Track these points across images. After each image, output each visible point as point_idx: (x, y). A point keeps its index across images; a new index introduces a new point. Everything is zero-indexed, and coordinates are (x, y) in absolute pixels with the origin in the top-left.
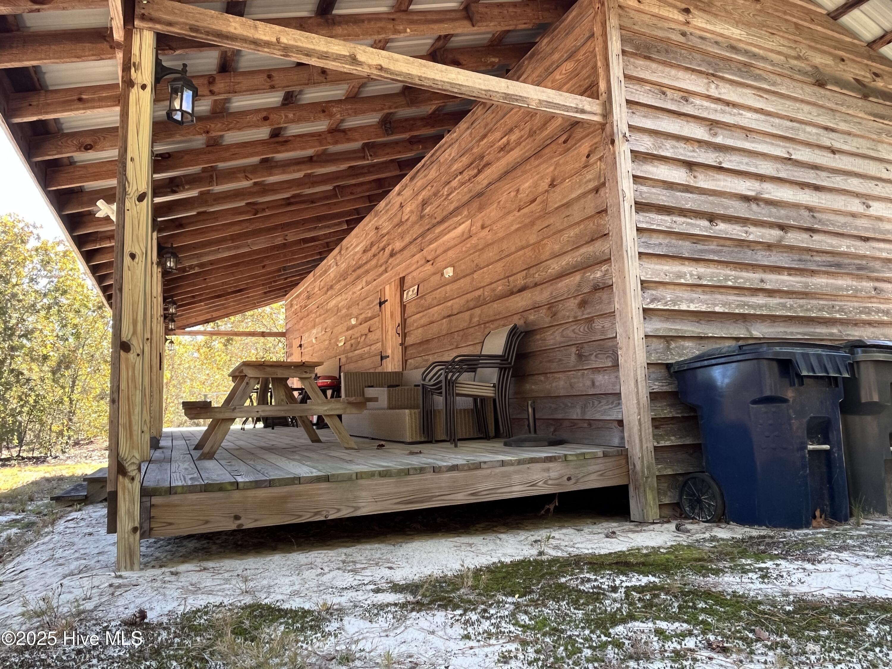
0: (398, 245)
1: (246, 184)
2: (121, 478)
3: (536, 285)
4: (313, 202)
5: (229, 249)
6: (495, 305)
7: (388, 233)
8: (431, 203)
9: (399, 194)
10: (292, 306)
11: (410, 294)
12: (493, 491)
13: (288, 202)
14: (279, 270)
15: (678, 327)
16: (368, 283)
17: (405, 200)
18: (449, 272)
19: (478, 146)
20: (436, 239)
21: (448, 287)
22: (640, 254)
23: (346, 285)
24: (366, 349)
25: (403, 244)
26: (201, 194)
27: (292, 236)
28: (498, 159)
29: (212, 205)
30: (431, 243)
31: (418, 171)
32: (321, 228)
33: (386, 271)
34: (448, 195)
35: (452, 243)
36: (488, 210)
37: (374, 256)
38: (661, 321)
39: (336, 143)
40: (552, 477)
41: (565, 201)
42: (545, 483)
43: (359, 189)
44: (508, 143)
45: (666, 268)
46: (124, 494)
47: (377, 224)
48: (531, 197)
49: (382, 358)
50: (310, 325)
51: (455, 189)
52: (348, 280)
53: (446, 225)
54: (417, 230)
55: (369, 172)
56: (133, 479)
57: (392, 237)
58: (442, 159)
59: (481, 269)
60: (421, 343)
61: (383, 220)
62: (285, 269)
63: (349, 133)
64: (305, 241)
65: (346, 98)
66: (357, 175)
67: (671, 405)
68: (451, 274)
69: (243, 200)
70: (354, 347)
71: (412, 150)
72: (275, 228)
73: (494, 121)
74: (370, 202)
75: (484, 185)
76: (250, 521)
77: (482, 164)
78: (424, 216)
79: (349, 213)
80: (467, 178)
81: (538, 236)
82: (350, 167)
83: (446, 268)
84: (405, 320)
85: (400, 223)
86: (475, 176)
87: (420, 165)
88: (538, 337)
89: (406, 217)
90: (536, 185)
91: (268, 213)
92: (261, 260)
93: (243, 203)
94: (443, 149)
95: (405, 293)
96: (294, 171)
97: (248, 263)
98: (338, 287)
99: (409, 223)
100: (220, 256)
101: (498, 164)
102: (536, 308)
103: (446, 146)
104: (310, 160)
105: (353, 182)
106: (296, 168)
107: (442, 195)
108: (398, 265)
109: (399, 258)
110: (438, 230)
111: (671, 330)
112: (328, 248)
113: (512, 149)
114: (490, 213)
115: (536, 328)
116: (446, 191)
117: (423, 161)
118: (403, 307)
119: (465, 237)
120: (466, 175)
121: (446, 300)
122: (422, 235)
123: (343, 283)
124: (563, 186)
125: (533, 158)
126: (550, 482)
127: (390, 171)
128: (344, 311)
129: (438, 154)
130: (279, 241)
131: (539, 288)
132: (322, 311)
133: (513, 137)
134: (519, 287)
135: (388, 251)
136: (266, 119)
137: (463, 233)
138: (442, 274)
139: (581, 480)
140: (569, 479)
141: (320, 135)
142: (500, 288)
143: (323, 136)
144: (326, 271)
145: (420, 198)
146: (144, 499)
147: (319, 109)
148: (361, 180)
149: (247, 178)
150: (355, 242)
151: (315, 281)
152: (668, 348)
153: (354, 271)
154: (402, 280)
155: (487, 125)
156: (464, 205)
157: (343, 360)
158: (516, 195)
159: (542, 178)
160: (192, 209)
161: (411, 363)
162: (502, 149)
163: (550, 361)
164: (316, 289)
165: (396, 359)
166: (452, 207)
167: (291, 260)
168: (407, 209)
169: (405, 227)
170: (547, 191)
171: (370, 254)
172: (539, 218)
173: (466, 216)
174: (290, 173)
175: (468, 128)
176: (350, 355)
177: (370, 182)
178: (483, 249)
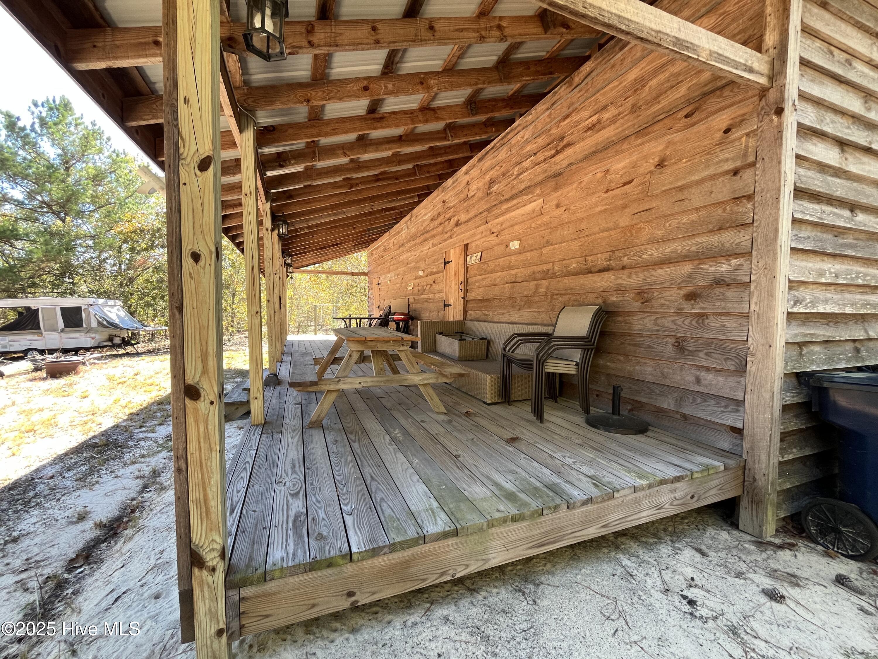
0: (463, 217)
1: (343, 160)
2: (196, 571)
3: (624, 268)
4: (397, 179)
5: (329, 215)
6: (566, 280)
7: (454, 206)
8: (500, 182)
9: (466, 173)
10: (372, 254)
11: (473, 259)
12: (623, 520)
13: (377, 178)
14: (365, 231)
15: (812, 332)
16: (434, 245)
17: (472, 179)
18: (515, 245)
19: (558, 127)
20: (502, 214)
21: (513, 258)
22: (792, 249)
23: (415, 245)
24: (431, 296)
25: (468, 217)
26: (306, 168)
27: (377, 206)
28: (584, 139)
29: (315, 179)
30: (497, 217)
31: (487, 153)
32: (398, 200)
33: (451, 237)
34: (519, 175)
35: (521, 219)
36: (566, 190)
37: (441, 224)
38: (799, 325)
39: (426, 121)
40: (678, 497)
41: (680, 184)
42: (671, 504)
43: (434, 169)
44: (599, 121)
45: (810, 265)
46: (202, 590)
47: (444, 198)
48: (627, 179)
49: (445, 305)
50: (386, 270)
51: (527, 169)
52: (417, 241)
53: (514, 202)
54: (484, 206)
55: (446, 153)
56: (214, 570)
57: (458, 210)
58: (513, 141)
59: (552, 245)
60: (482, 301)
61: (449, 195)
62: (369, 230)
63: (438, 112)
64: (386, 210)
65: (443, 70)
66: (435, 156)
67: (797, 416)
68: (517, 247)
69: (341, 175)
70: (421, 292)
71: (486, 132)
72: (364, 200)
73: (582, 99)
74: (440, 179)
75: (564, 166)
76: (367, 595)
77: (562, 144)
78: (491, 193)
79: (422, 189)
80: (542, 158)
81: (633, 219)
82: (431, 148)
83: (512, 240)
84: (467, 279)
85: (467, 199)
86: (553, 156)
87: (489, 147)
88: (620, 318)
89: (472, 194)
90: (634, 166)
91: (361, 187)
92: (353, 224)
93: (340, 179)
94: (516, 132)
95: (469, 257)
96: (386, 150)
97: (343, 226)
98: (408, 245)
99: (475, 199)
100: (322, 221)
101: (582, 144)
102: (620, 290)
103: (519, 128)
104: (400, 140)
105: (432, 161)
106: (387, 146)
107: (512, 175)
108: (462, 233)
109: (463, 227)
110: (505, 206)
111: (806, 335)
112: (402, 215)
113: (604, 128)
114: (568, 193)
115: (620, 310)
116: (516, 171)
117: (492, 144)
118: (466, 269)
119: (535, 215)
120: (540, 156)
121: (510, 268)
122: (489, 210)
123: (412, 243)
124: (676, 167)
125: (633, 137)
126: (676, 503)
127: (463, 152)
128: (413, 264)
129: (509, 136)
130: (367, 210)
131: (626, 272)
132: (395, 262)
133: (606, 115)
134: (601, 267)
135: (453, 221)
136: (366, 88)
137: (534, 210)
138: (507, 246)
139: (703, 497)
140: (692, 497)
141: (412, 113)
142: (574, 265)
143: (415, 114)
144: (399, 233)
145: (488, 177)
146: (230, 593)
147: (418, 81)
148: (439, 159)
149: (345, 155)
150: (423, 212)
151: (390, 239)
152: (801, 355)
153: (422, 234)
154: (466, 246)
155: (572, 104)
156: (535, 185)
157: (412, 300)
158: (605, 177)
159: (645, 158)
160: (298, 183)
161: (471, 315)
162: (589, 129)
163: (635, 345)
164: (391, 245)
165: (458, 310)
166: (522, 186)
167: (374, 224)
168: (474, 187)
169: (471, 202)
170: (651, 172)
171: (436, 223)
172: (635, 201)
173: (538, 195)
174: (382, 151)
175: (548, 109)
176: (417, 297)
177: (443, 162)
178: (556, 227)
